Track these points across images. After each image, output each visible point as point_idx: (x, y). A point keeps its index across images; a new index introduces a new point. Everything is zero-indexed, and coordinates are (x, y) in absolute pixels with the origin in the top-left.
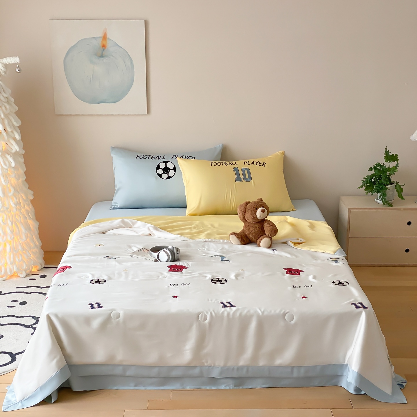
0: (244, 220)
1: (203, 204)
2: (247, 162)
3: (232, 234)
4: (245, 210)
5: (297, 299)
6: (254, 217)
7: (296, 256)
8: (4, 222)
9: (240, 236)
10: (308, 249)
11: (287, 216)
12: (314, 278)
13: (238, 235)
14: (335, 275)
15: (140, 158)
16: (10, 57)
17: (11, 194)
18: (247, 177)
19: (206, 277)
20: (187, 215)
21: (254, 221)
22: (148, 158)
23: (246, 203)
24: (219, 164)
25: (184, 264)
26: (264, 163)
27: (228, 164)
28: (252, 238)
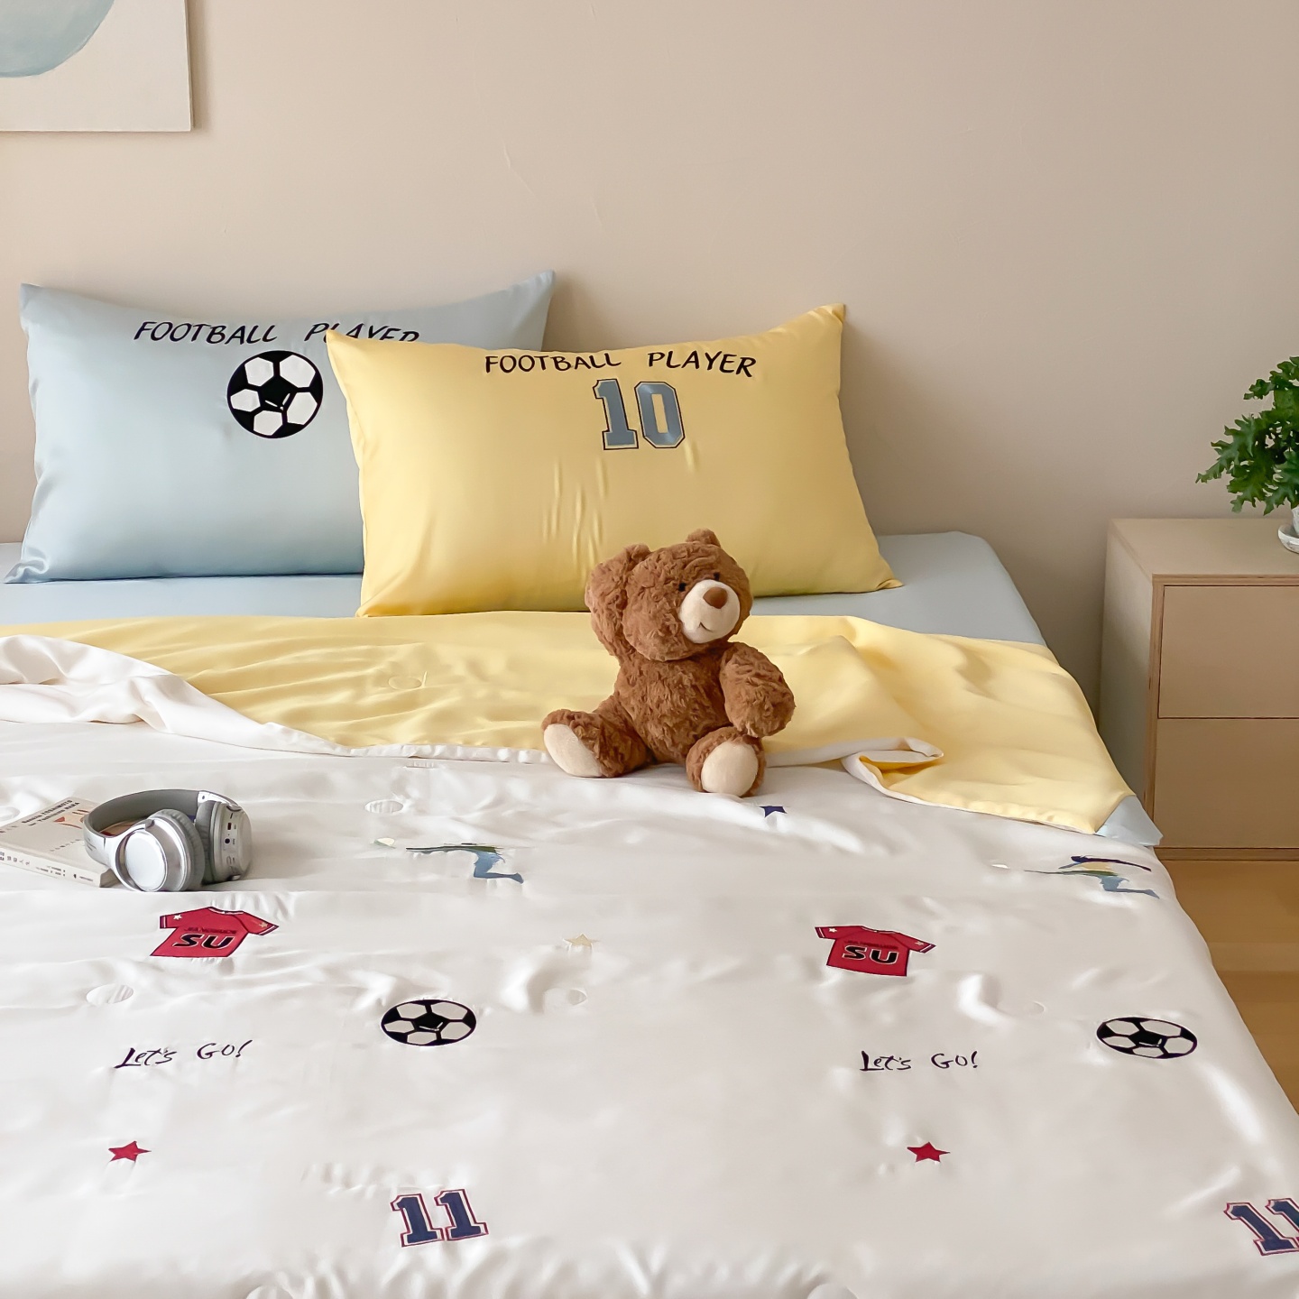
1: (439, 560)
2: (663, 355)
3: (555, 719)
4: (624, 592)
5: (882, 1169)
6: (668, 628)
7: (893, 847)
9: (595, 731)
10: (957, 804)
11: (855, 621)
12: (991, 995)
13: (586, 726)
14: (1110, 978)
15: (153, 337)
18: (662, 426)
19: (359, 991)
20: (361, 610)
21: (669, 653)
22: (194, 338)
23: (629, 554)
24: (527, 363)
25: (257, 904)
26: (744, 360)
27: (569, 366)
28: (662, 742)
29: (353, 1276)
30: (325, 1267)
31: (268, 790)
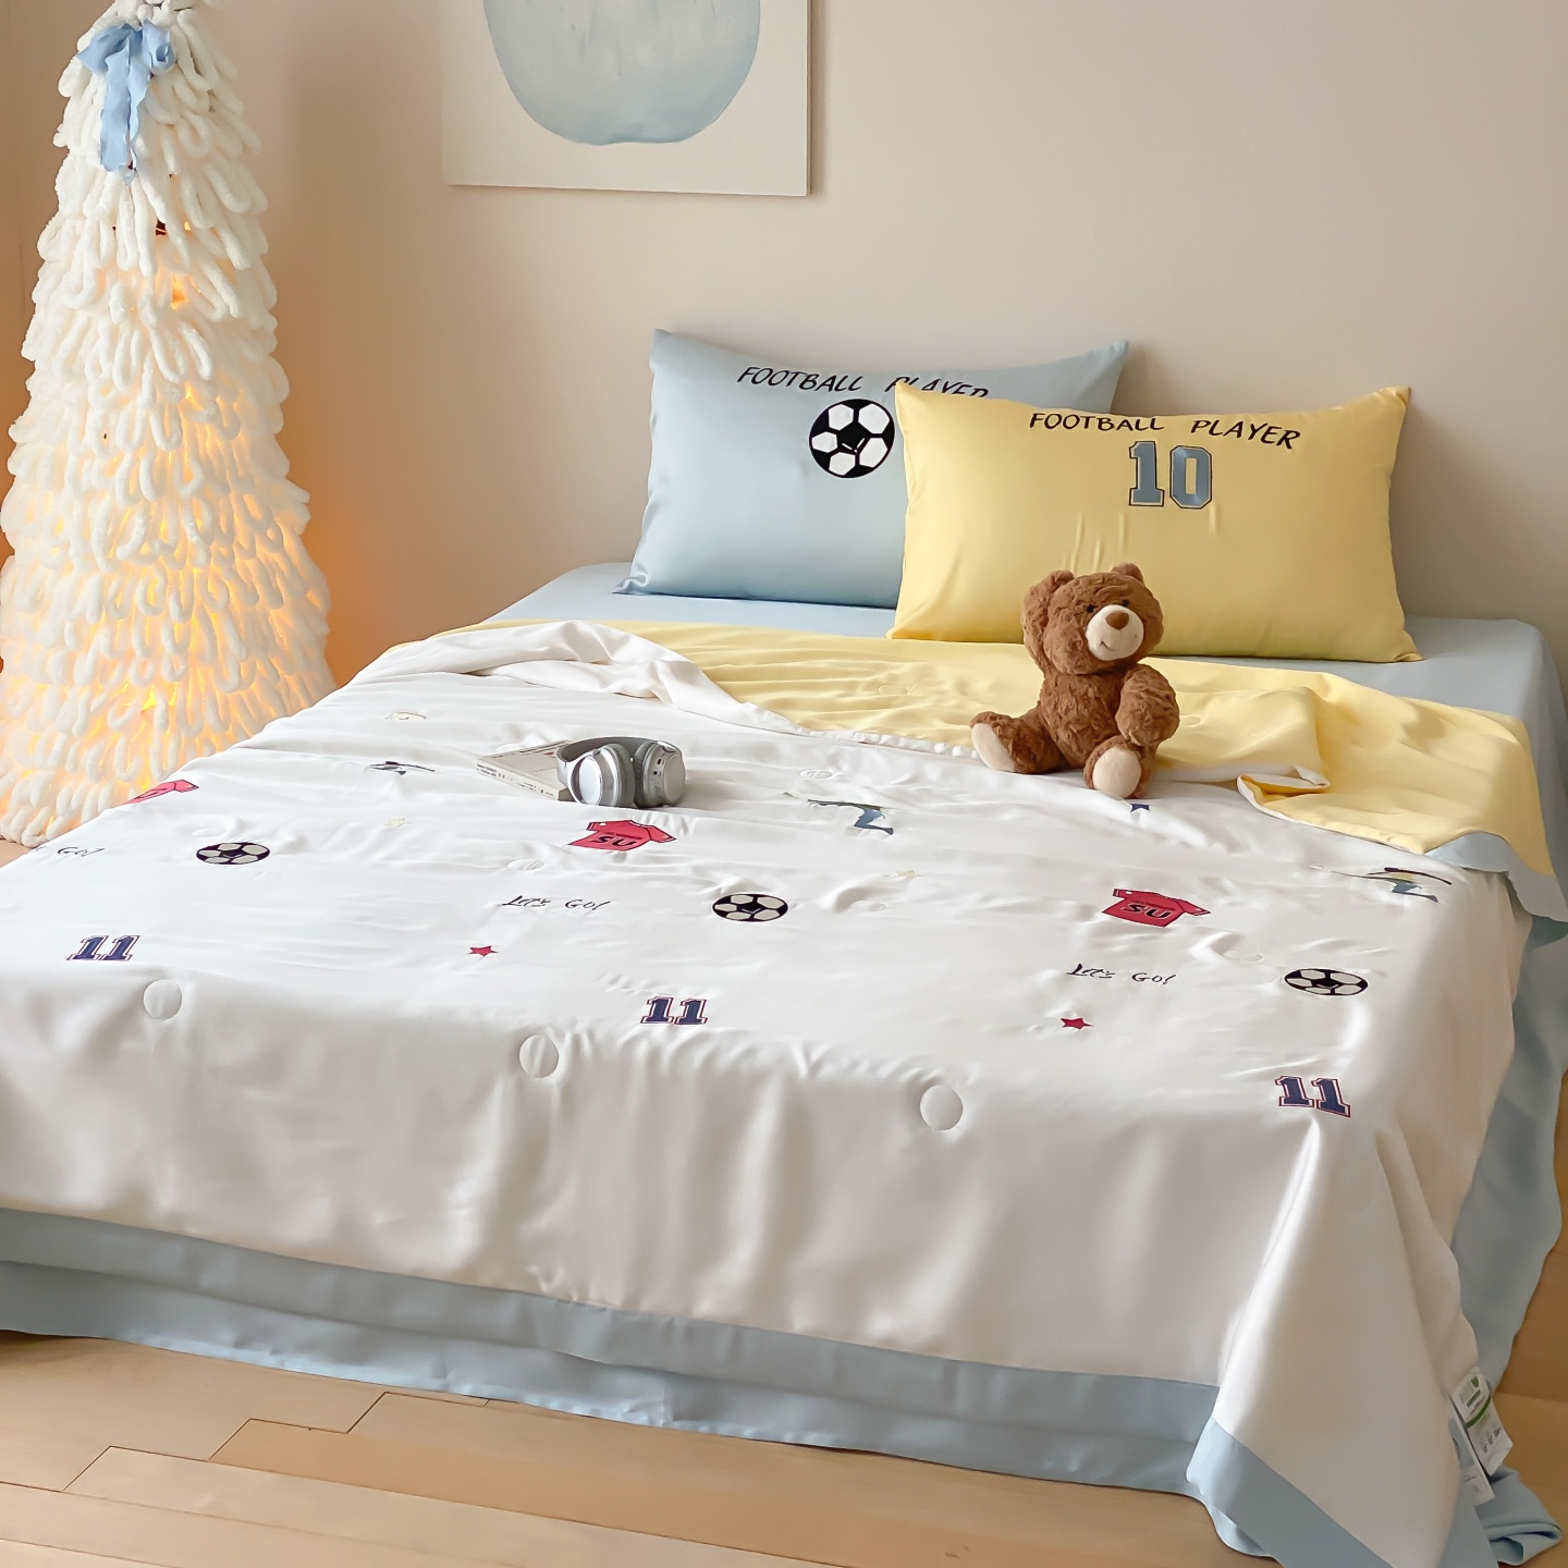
0: (1043, 658)
2: (1208, 423)
3: (980, 719)
4: (1045, 611)
5: (1031, 1028)
6: (1074, 644)
7: (1232, 846)
9: (1010, 731)
11: (1328, 677)
12: (1223, 946)
13: (1004, 727)
14: (1335, 945)
15: (754, 381)
18: (1191, 488)
20: (890, 633)
21: (1077, 667)
22: (790, 384)
23: (1053, 578)
24: (1071, 422)
25: (666, 822)
27: (1112, 426)
28: (1069, 747)
29: (599, 1036)
30: (581, 1028)
31: (726, 752)
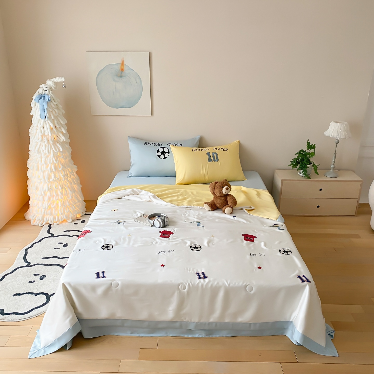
0: (214, 193)
1: (186, 177)
2: (215, 148)
4: (215, 187)
5: (254, 270)
6: (221, 192)
7: (250, 222)
8: (56, 187)
9: (211, 205)
10: (258, 216)
12: (265, 245)
13: (209, 204)
14: (280, 242)
15: (146, 145)
16: (58, 77)
17: (60, 169)
18: (216, 159)
19: (186, 243)
20: (176, 184)
21: (221, 195)
22: (152, 145)
23: (215, 182)
24: (197, 150)
25: (171, 230)
26: (226, 149)
27: (203, 150)
28: (219, 207)
29: (192, 283)
30: (189, 282)
31: (169, 212)
